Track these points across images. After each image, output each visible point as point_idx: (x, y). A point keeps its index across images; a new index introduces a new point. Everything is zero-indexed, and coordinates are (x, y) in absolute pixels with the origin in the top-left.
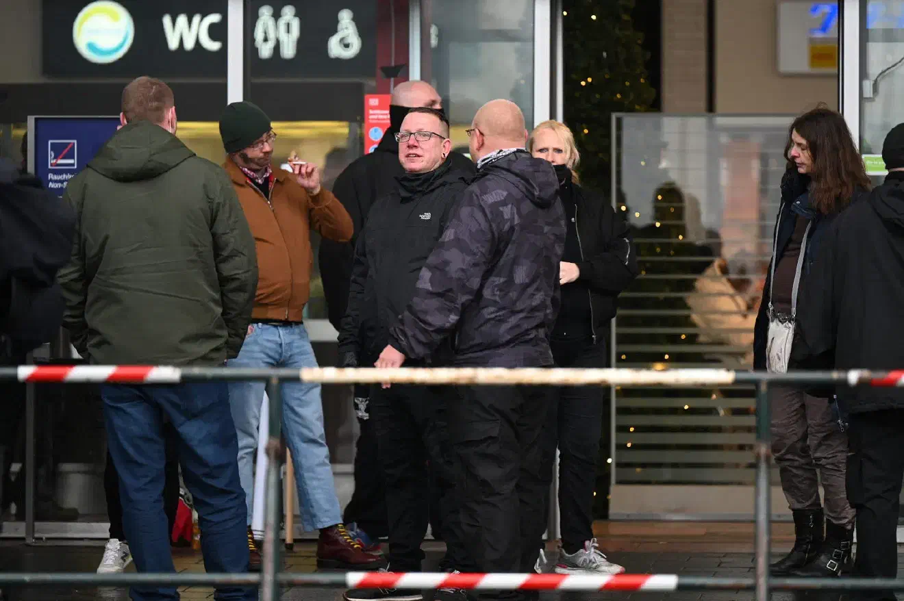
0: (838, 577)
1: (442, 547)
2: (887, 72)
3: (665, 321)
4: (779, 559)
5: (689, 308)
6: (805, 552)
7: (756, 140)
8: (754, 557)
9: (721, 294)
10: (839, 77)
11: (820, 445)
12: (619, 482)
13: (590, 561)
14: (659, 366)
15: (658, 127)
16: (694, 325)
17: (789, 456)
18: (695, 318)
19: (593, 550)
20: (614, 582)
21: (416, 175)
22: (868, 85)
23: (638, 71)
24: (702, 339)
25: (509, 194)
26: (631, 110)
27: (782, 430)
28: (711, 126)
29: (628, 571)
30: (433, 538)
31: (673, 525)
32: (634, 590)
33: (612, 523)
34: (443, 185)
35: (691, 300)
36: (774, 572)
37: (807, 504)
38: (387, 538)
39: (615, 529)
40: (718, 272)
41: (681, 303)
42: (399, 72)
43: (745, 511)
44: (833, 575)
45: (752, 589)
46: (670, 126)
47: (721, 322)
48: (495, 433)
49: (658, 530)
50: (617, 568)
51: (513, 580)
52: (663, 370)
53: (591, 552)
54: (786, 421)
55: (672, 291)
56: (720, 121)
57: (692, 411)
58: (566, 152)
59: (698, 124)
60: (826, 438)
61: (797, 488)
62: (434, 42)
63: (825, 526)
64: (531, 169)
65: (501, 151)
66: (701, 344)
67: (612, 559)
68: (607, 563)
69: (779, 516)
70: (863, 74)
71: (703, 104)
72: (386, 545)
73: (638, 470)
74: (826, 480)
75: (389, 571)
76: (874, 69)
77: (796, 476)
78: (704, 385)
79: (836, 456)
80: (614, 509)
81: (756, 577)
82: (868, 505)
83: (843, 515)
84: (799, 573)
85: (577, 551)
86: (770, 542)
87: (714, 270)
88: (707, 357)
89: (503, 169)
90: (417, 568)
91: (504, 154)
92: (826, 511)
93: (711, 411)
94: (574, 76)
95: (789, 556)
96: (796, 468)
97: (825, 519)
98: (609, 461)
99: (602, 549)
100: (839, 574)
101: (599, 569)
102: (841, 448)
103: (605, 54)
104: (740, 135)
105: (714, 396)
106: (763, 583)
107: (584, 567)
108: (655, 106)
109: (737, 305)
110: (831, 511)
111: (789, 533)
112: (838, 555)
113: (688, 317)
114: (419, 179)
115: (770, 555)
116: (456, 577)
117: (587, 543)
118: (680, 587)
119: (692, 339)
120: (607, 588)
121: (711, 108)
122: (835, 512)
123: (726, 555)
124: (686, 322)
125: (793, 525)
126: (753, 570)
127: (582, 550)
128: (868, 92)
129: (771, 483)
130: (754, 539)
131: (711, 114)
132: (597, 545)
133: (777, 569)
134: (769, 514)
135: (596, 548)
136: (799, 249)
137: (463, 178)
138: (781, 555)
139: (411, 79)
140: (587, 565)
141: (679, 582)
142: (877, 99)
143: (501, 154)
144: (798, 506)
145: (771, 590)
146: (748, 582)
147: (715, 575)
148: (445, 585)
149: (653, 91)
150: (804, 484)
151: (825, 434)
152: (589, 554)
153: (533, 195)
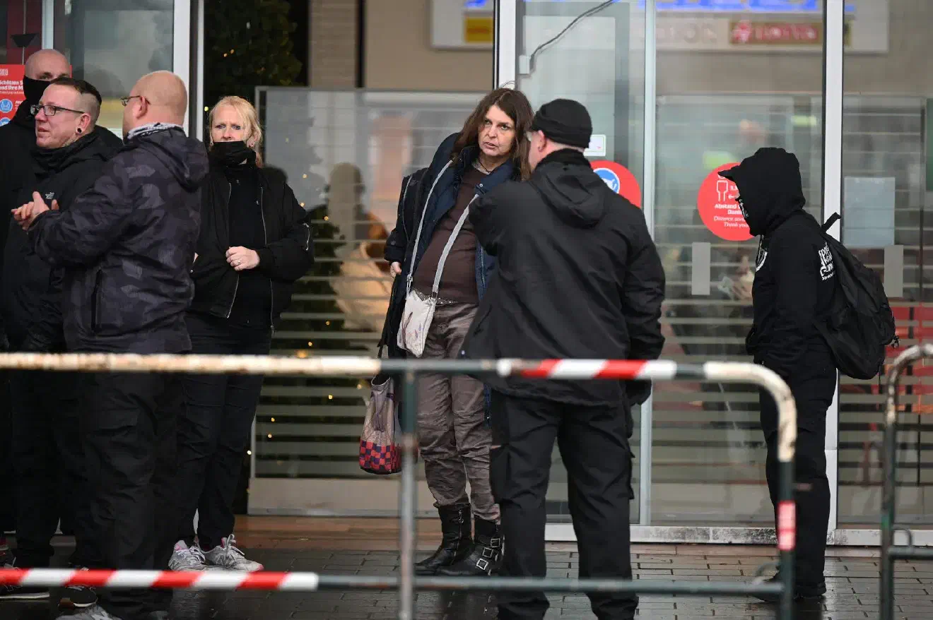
0: (489, 577)
1: (71, 542)
2: (545, 47)
3: (309, 307)
4: (425, 558)
5: (333, 293)
6: (453, 550)
7: (408, 117)
8: (398, 554)
9: (369, 278)
10: (494, 52)
11: (468, 435)
12: (259, 476)
13: (227, 558)
14: (302, 354)
15: (304, 101)
16: (339, 311)
17: (439, 449)
18: (341, 303)
19: (230, 547)
20: (251, 581)
21: (48, 152)
22: (525, 60)
23: (284, 43)
24: (347, 325)
25: (157, 172)
26: (274, 83)
27: (431, 422)
28: (360, 102)
29: (266, 569)
30: (61, 533)
31: (315, 521)
32: (272, 589)
33: (249, 518)
34: (75, 161)
35: (336, 283)
36: (419, 570)
37: (456, 499)
38: (14, 532)
39: (253, 525)
40: (365, 256)
41: (326, 288)
42: (31, 41)
43: (389, 507)
44: (482, 574)
45: (396, 589)
46: (317, 102)
47: (367, 307)
48: (133, 422)
49: (299, 526)
50: (255, 566)
51: (145, 577)
52: (306, 358)
53: (228, 550)
54: (436, 412)
55: (317, 274)
56: (370, 97)
57: (337, 401)
58: (244, 128)
59: (347, 99)
60: (475, 428)
61: (446, 482)
62: (68, 10)
63: (473, 522)
64: (185, 150)
65: (159, 124)
66: (348, 330)
67: (250, 556)
68: (245, 560)
69: (427, 512)
70: (520, 49)
71: (351, 78)
72: (14, 540)
73: (279, 462)
74: (473, 474)
75: (14, 566)
76: (531, 45)
77: (445, 469)
78: (348, 374)
79: (483, 448)
80: (253, 504)
81: (399, 575)
82: (516, 500)
83: (491, 511)
84: (447, 571)
85: (213, 548)
86: (416, 540)
87: (360, 253)
88: (353, 344)
89: (156, 144)
90: (44, 564)
91: (161, 128)
92: (473, 507)
93: (357, 401)
94: (215, 48)
95: (436, 554)
96: (445, 461)
97: (472, 516)
98: (249, 452)
99: (240, 547)
100: (489, 574)
101: (236, 567)
102: (488, 440)
103: (248, 25)
104: (391, 111)
105: (360, 386)
106: (407, 582)
107: (221, 565)
108: (302, 79)
109: (385, 289)
110: (478, 507)
111: (435, 529)
112: (488, 553)
113: (333, 302)
114: (51, 155)
115: (416, 553)
116: (86, 574)
117: (224, 539)
118: (321, 587)
119: (337, 325)
120: (244, 587)
121: (360, 82)
122: (483, 508)
123: (370, 552)
124: (331, 307)
125: (439, 522)
126: (397, 568)
127: (219, 547)
128: (525, 68)
129: (417, 478)
130: (398, 535)
131: (360, 90)
132: (234, 541)
133: (423, 568)
134: (415, 511)
135: (233, 544)
136: (452, 230)
137: (100, 155)
138: (427, 553)
139: (43, 48)
140: (224, 562)
141: (319, 580)
142: (533, 75)
143: (157, 128)
144: (444, 501)
145: (417, 590)
146: (391, 581)
147: (358, 573)
148: (73, 582)
149: (300, 64)
150: (453, 477)
151: (475, 424)
152: (227, 551)
153: (182, 176)
